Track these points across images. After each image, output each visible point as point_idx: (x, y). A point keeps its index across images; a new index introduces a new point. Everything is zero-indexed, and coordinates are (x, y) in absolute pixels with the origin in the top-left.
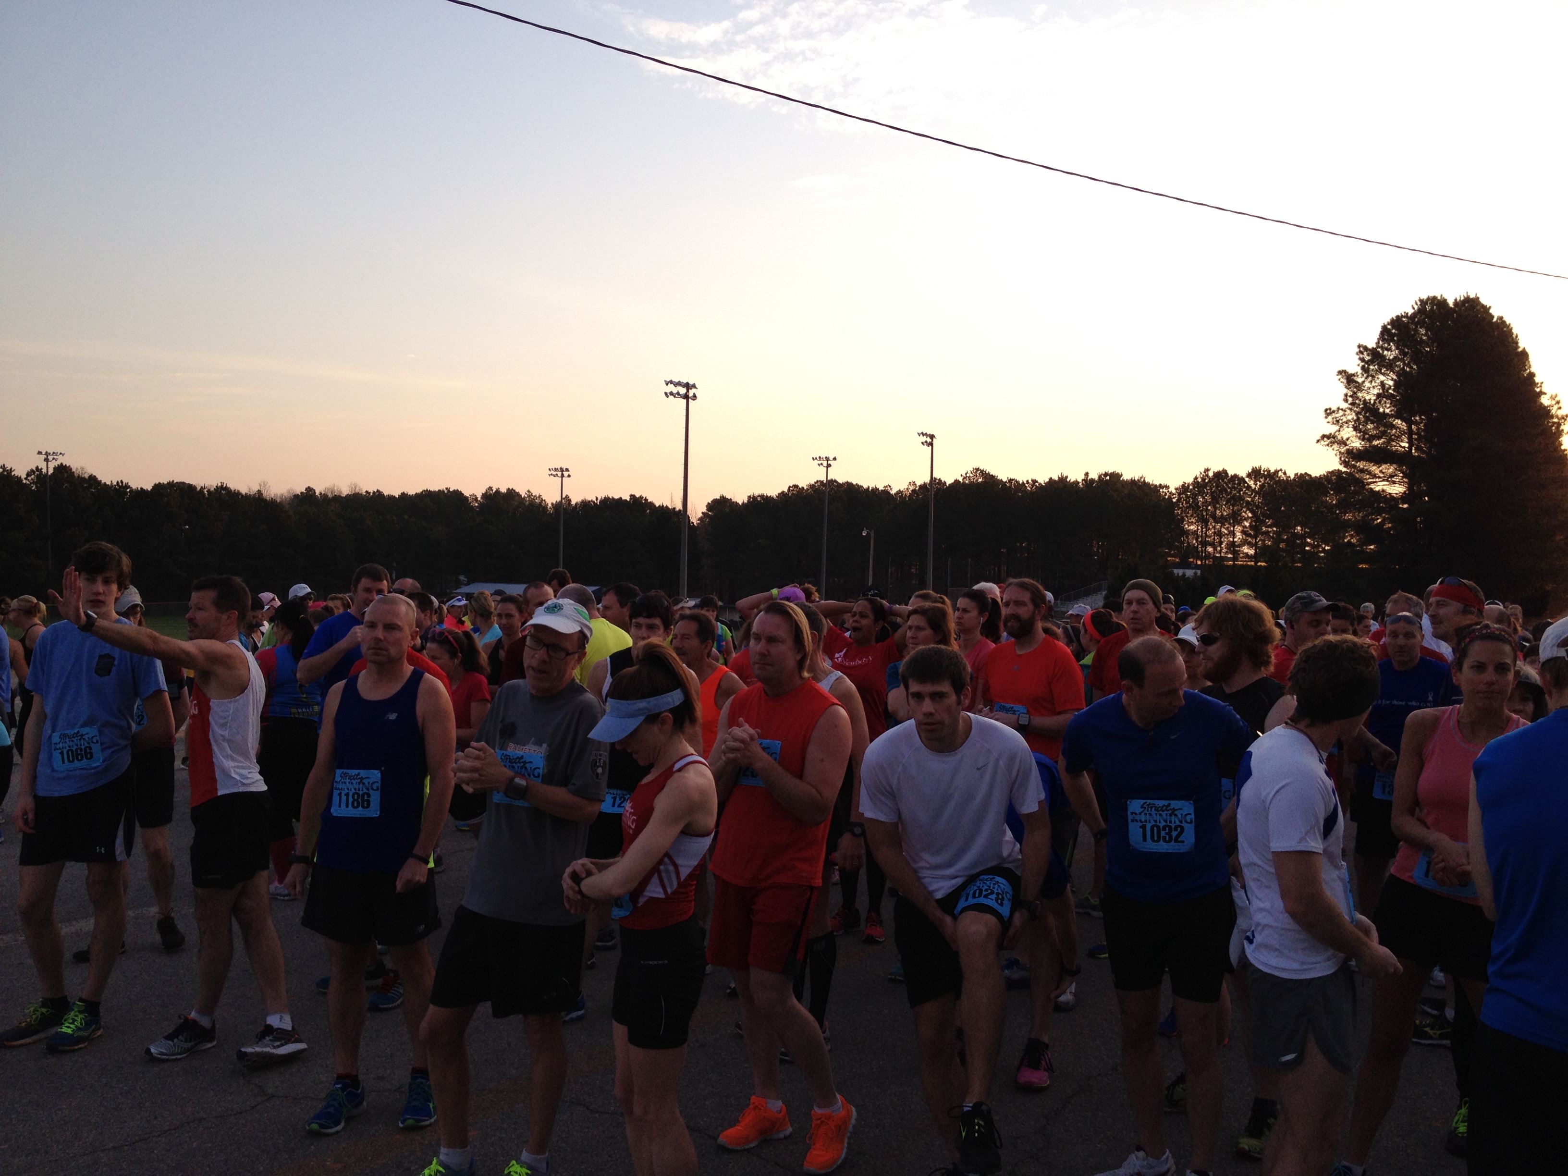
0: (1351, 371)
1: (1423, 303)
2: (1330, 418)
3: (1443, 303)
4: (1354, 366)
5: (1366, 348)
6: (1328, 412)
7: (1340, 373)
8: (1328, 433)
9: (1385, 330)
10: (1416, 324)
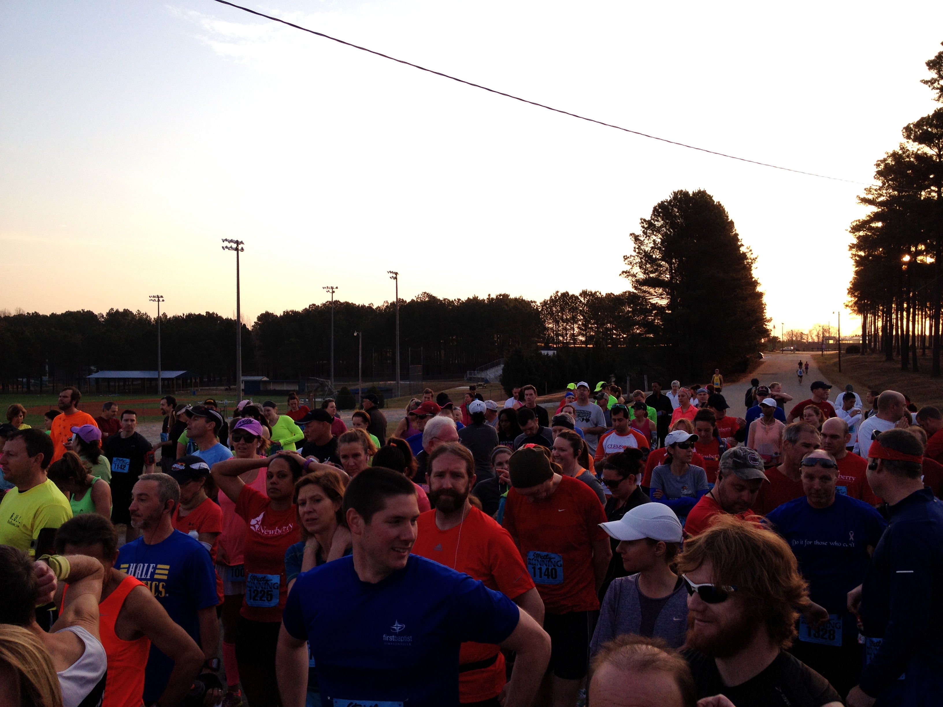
0: (637, 234)
1: (676, 194)
2: (626, 261)
3: (686, 194)
4: (639, 231)
5: (645, 220)
6: (626, 258)
7: (631, 234)
8: (625, 270)
9: (655, 210)
10: (672, 206)
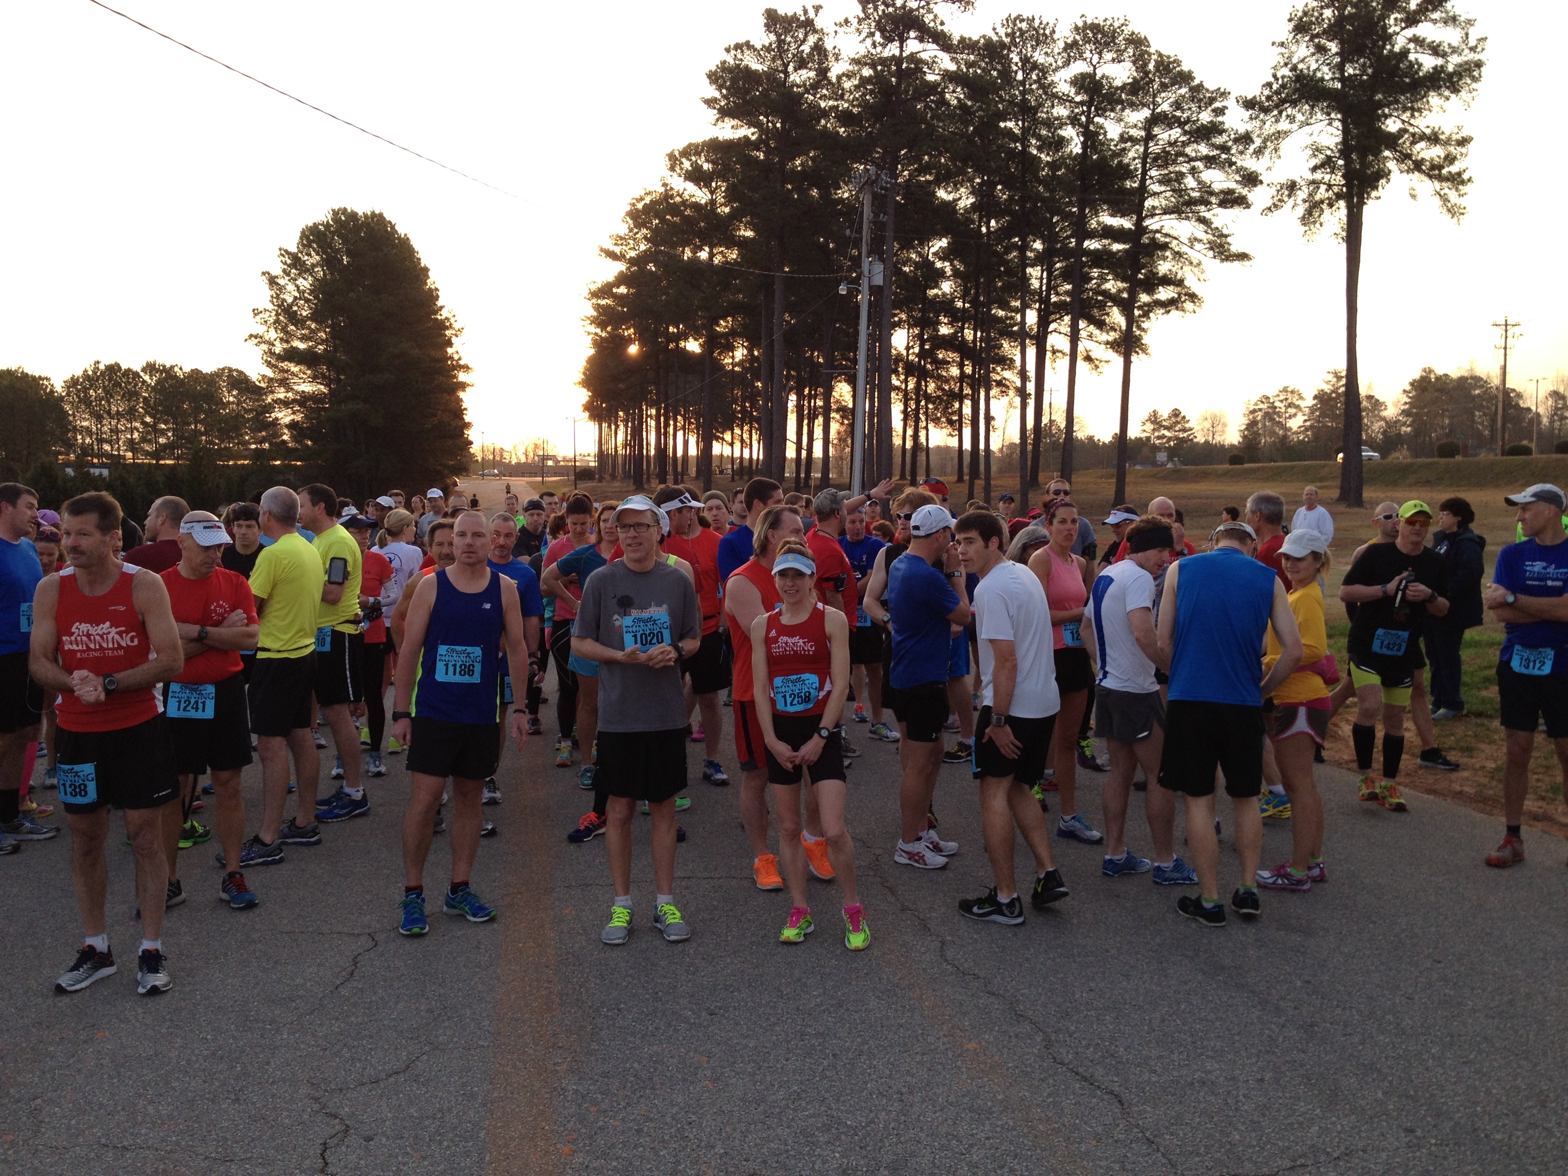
0: (274, 274)
1: (335, 213)
2: (258, 318)
3: (353, 216)
4: (276, 269)
5: (286, 251)
6: (256, 312)
7: (264, 274)
8: (255, 333)
9: (304, 235)
10: (333, 233)
